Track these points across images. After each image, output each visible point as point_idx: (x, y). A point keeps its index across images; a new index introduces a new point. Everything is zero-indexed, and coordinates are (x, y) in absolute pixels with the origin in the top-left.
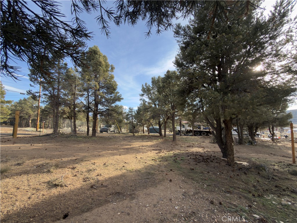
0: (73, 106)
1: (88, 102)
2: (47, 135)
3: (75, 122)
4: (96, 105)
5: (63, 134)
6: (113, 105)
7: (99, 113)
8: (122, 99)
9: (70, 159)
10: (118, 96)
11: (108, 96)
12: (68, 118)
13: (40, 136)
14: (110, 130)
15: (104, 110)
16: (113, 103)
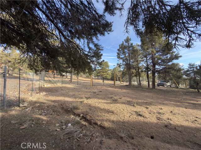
0: (137, 69)
1: (147, 64)
2: (126, 86)
3: (139, 78)
4: (154, 66)
5: (134, 86)
6: (170, 64)
7: (156, 72)
8: (180, 57)
9: (142, 101)
10: (176, 55)
11: (164, 57)
12: (135, 76)
13: (123, 86)
14: (166, 85)
15: (161, 69)
16: (169, 62)
